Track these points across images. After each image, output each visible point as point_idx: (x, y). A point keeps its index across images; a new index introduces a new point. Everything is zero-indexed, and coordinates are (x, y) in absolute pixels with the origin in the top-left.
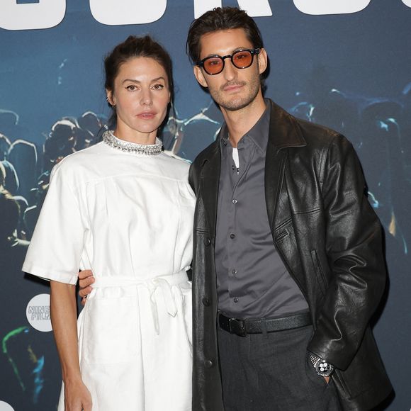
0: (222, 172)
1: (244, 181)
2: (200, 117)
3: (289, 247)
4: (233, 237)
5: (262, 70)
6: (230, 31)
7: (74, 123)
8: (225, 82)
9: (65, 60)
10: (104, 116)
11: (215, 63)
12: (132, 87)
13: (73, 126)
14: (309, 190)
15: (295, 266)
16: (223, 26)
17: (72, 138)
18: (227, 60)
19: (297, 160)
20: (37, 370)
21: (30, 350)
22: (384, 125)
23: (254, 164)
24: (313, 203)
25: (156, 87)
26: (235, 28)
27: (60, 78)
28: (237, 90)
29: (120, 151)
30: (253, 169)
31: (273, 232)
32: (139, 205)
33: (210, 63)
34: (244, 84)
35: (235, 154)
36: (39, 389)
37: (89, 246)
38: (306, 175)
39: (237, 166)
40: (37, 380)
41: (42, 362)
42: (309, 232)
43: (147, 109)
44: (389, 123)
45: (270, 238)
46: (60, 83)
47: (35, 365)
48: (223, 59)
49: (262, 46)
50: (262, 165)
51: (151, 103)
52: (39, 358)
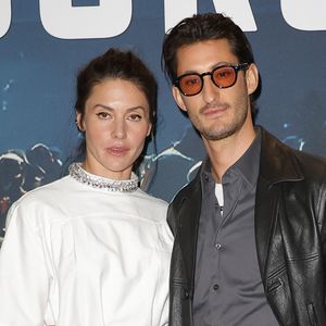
0: (204, 212)
1: (230, 222)
2: (171, 151)
3: (282, 300)
4: (216, 287)
5: (251, 90)
6: (210, 42)
7: (22, 158)
8: (204, 105)
9: (11, 81)
10: (56, 149)
11: (194, 82)
12: (104, 115)
13: (20, 160)
14: (307, 232)
15: (289, 323)
16: (203, 37)
17: (19, 175)
18: (206, 78)
19: (293, 197)
23: (242, 202)
24: (311, 249)
25: (133, 117)
26: (217, 38)
27: (5, 103)
28: (219, 114)
29: (90, 187)
30: (241, 208)
31: (264, 282)
32: (113, 251)
33: (187, 83)
35: (219, 190)
37: (54, 297)
38: (303, 215)
39: (221, 203)
42: (305, 283)
43: (119, 143)
45: (261, 289)
46: (4, 108)
48: (202, 76)
49: (252, 62)
50: (252, 203)
51: (125, 136)
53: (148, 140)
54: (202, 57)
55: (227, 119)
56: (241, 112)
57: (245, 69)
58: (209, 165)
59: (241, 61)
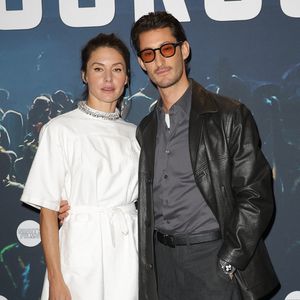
1: (174, 137)
2: (139, 94)
4: (166, 177)
5: (185, 57)
9: (42, 53)
10: (70, 93)
13: (48, 100)
14: (220, 143)
17: (48, 110)
18: (157, 52)
19: (211, 122)
20: (25, 274)
21: (20, 260)
22: (269, 101)
23: (180, 125)
24: (223, 153)
25: (116, 70)
27: (39, 66)
29: (91, 117)
30: (180, 129)
31: (194, 174)
32: (104, 156)
34: (170, 68)
36: (26, 287)
37: (68, 185)
38: (217, 132)
39: (169, 126)
40: (25, 280)
41: (28, 268)
44: (272, 100)
46: (38, 69)
47: (24, 270)
48: (154, 51)
49: (185, 39)
50: (187, 126)
52: (26, 265)
53: (126, 87)
54: (155, 39)
55: (171, 76)
56: (179, 71)
57: (180, 45)
58: (161, 102)
59: (178, 40)
